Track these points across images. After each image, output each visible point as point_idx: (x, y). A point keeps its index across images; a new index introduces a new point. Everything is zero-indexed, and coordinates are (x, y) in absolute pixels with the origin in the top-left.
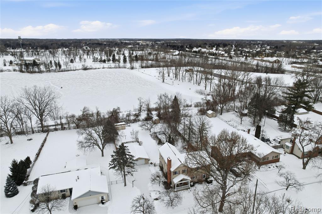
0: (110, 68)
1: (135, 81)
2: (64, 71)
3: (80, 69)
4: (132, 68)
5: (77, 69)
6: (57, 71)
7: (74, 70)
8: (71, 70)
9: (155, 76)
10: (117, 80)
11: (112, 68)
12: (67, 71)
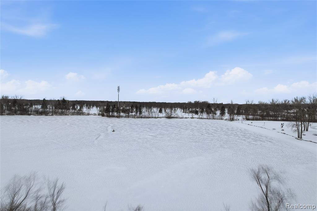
0: (201, 118)
1: (235, 134)
2: (144, 118)
3: (163, 117)
4: (232, 120)
5: (159, 116)
6: (136, 117)
7: (155, 118)
8: (152, 118)
9: (274, 129)
10: (205, 129)
11: (203, 119)
12: (147, 118)
